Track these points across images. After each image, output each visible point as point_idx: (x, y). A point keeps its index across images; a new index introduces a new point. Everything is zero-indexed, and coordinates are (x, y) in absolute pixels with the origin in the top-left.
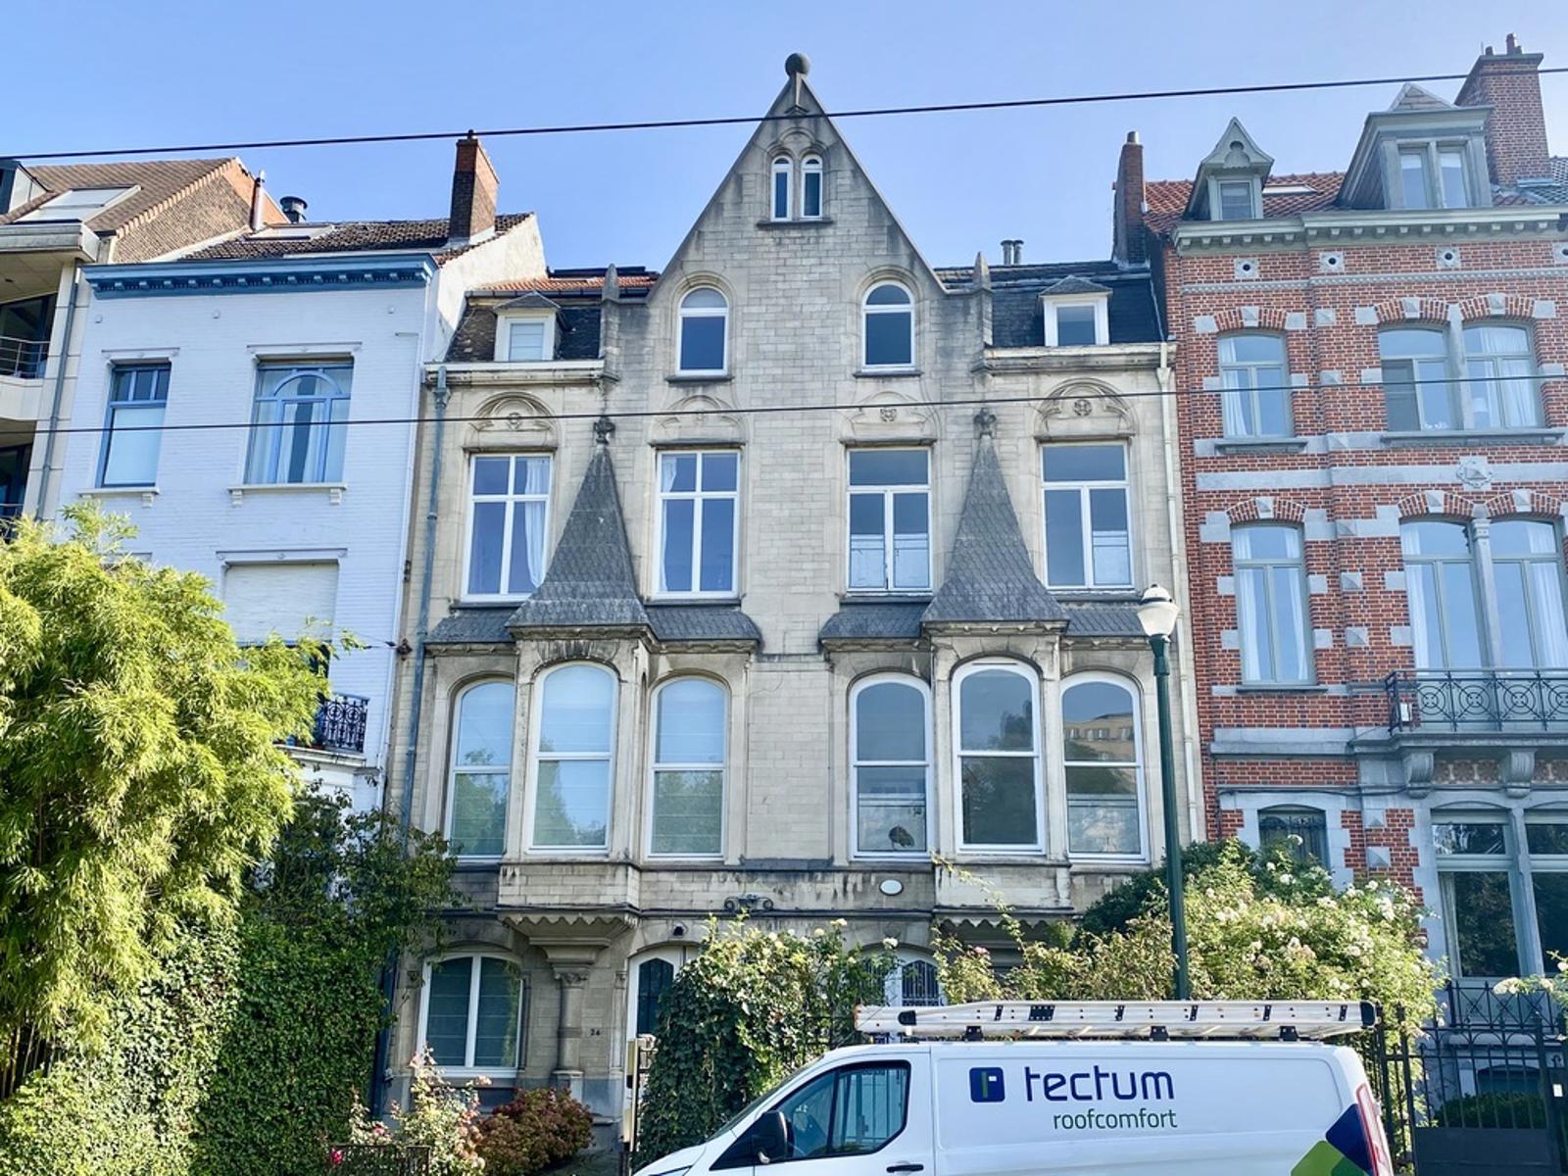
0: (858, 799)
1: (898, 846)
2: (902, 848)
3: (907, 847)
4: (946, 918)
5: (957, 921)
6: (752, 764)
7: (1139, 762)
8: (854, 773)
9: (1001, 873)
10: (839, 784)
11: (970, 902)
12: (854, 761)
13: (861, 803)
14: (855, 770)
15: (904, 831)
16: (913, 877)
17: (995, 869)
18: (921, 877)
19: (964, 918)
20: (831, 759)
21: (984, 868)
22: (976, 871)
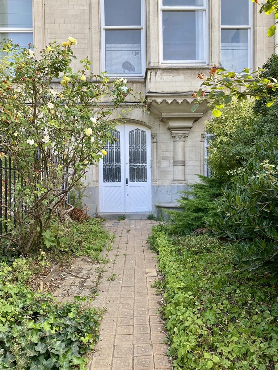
0: (106, 47)
1: (126, 71)
2: (129, 72)
3: (131, 72)
4: (154, 99)
5: (159, 100)
6: (47, 26)
7: (251, 25)
8: (103, 33)
9: (184, 74)
10: (95, 37)
11: (167, 90)
12: (103, 26)
13: (107, 49)
14: (104, 31)
15: (130, 64)
16: (135, 85)
17: (181, 71)
18: (139, 85)
19: (163, 99)
20: (90, 24)
21: (175, 71)
22: (170, 73)
